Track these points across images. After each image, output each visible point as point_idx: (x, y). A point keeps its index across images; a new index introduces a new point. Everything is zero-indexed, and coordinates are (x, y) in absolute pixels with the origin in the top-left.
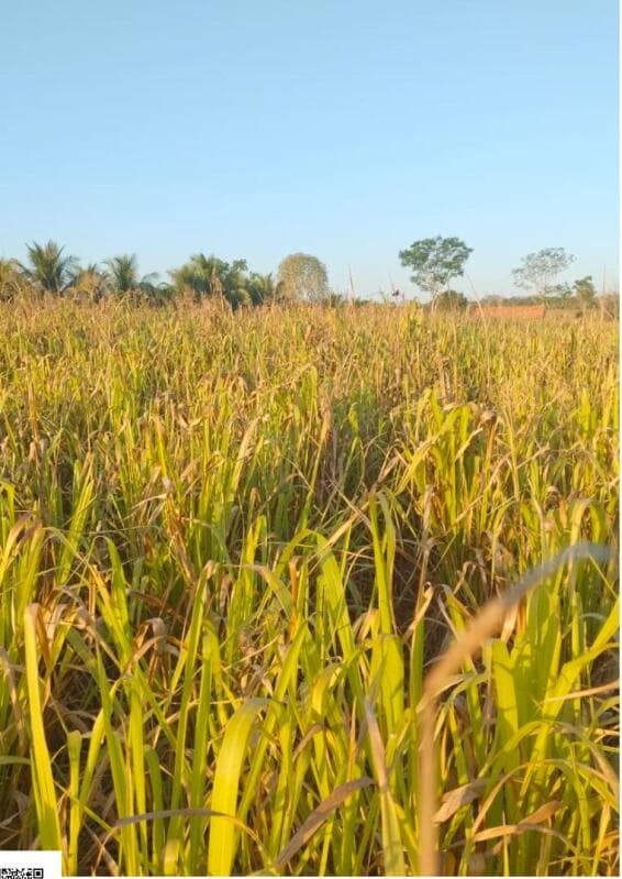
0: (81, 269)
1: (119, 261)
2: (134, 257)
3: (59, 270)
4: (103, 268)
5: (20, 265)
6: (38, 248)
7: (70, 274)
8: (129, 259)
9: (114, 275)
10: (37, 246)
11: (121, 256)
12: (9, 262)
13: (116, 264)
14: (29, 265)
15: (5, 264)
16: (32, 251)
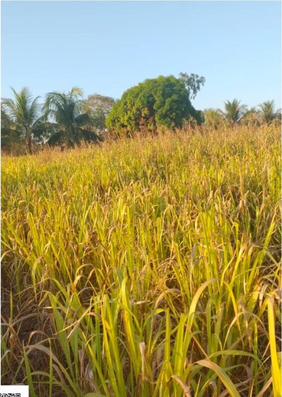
0: (247, 110)
1: (265, 104)
2: (273, 101)
3: (238, 112)
4: (258, 108)
5: (222, 112)
6: (229, 103)
7: (242, 113)
8: (270, 103)
9: (263, 111)
10: (228, 102)
11: (266, 102)
12: (217, 111)
13: (264, 106)
14: (225, 111)
15: (215, 111)
16: (226, 104)
